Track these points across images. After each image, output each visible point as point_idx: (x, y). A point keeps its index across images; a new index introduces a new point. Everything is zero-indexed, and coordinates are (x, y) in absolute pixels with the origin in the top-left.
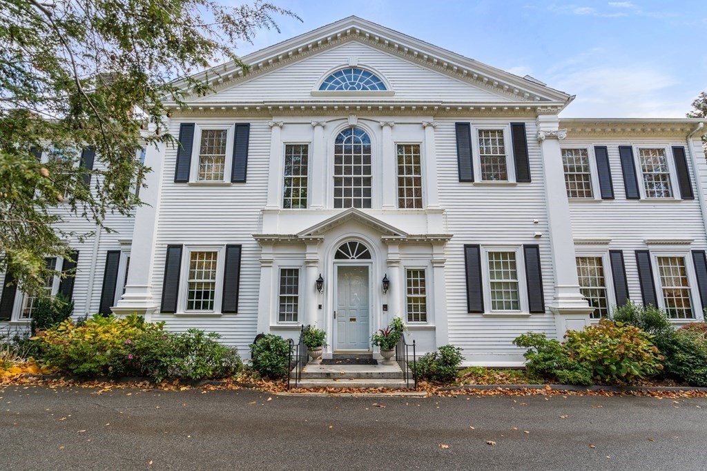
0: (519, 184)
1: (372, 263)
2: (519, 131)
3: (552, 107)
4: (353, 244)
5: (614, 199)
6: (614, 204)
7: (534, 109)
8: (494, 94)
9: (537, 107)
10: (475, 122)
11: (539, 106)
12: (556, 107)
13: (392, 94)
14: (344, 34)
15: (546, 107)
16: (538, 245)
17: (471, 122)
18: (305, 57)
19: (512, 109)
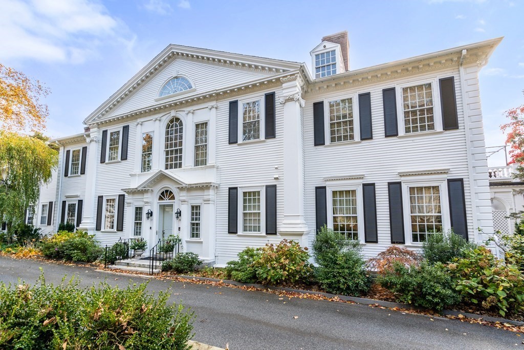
0: (268, 140)
1: (174, 202)
2: (270, 99)
3: (291, 75)
4: (167, 191)
5: (372, 139)
6: (374, 143)
7: (278, 80)
8: (256, 74)
9: (279, 78)
10: (242, 98)
11: (281, 77)
12: (294, 74)
13: (195, 90)
14: (169, 57)
15: (286, 76)
16: (276, 185)
17: (239, 99)
18: (152, 78)
19: (262, 84)
